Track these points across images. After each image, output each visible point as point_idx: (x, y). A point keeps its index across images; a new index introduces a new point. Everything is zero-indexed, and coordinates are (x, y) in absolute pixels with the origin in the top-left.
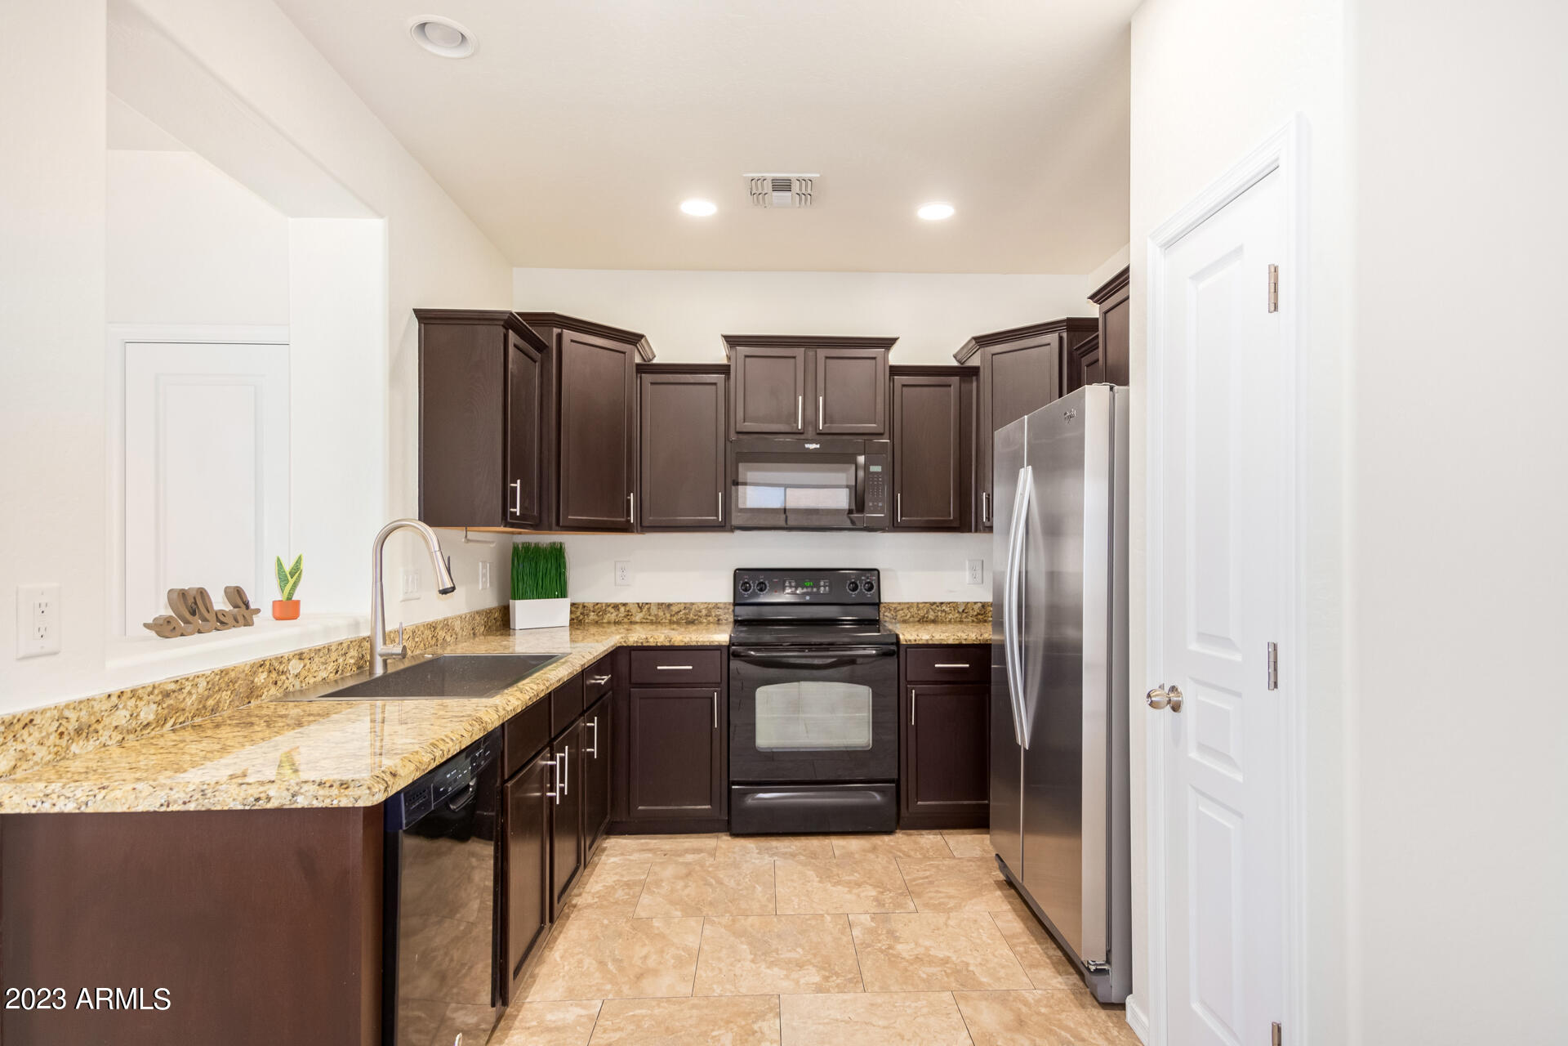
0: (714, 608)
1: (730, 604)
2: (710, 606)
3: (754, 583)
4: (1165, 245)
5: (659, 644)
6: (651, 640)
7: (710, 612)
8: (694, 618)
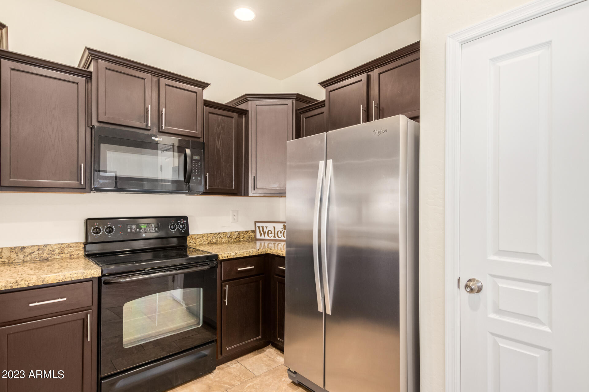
0: (66, 247)
1: (81, 243)
2: (63, 246)
3: (103, 228)
4: (462, 42)
7: (63, 251)
8: (48, 256)
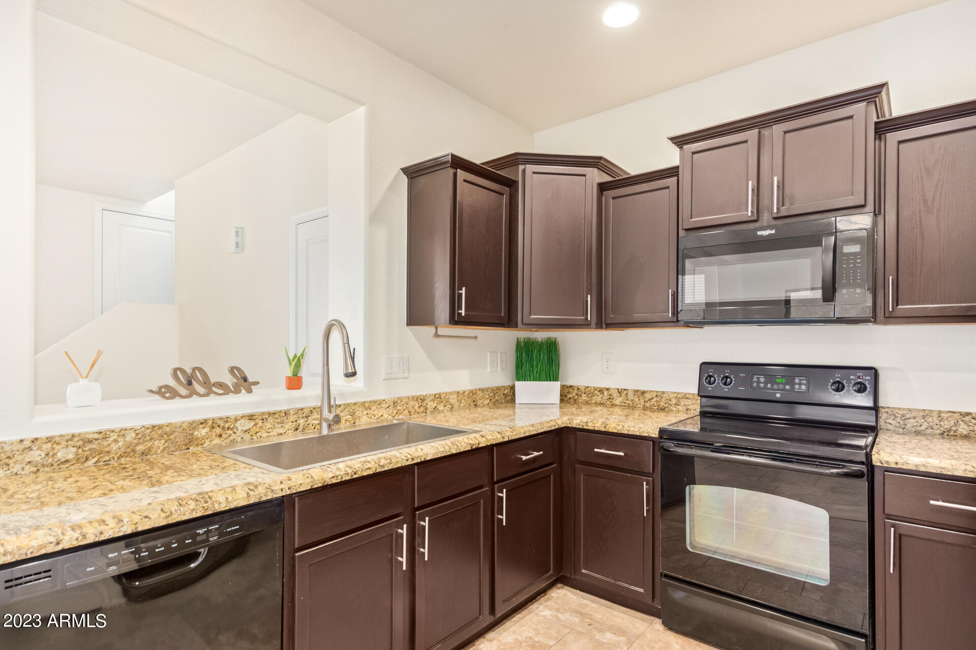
0: (682, 398)
1: (693, 393)
2: (679, 396)
3: (719, 376)
5: (596, 429)
6: (590, 424)
7: (680, 402)
8: (665, 405)
